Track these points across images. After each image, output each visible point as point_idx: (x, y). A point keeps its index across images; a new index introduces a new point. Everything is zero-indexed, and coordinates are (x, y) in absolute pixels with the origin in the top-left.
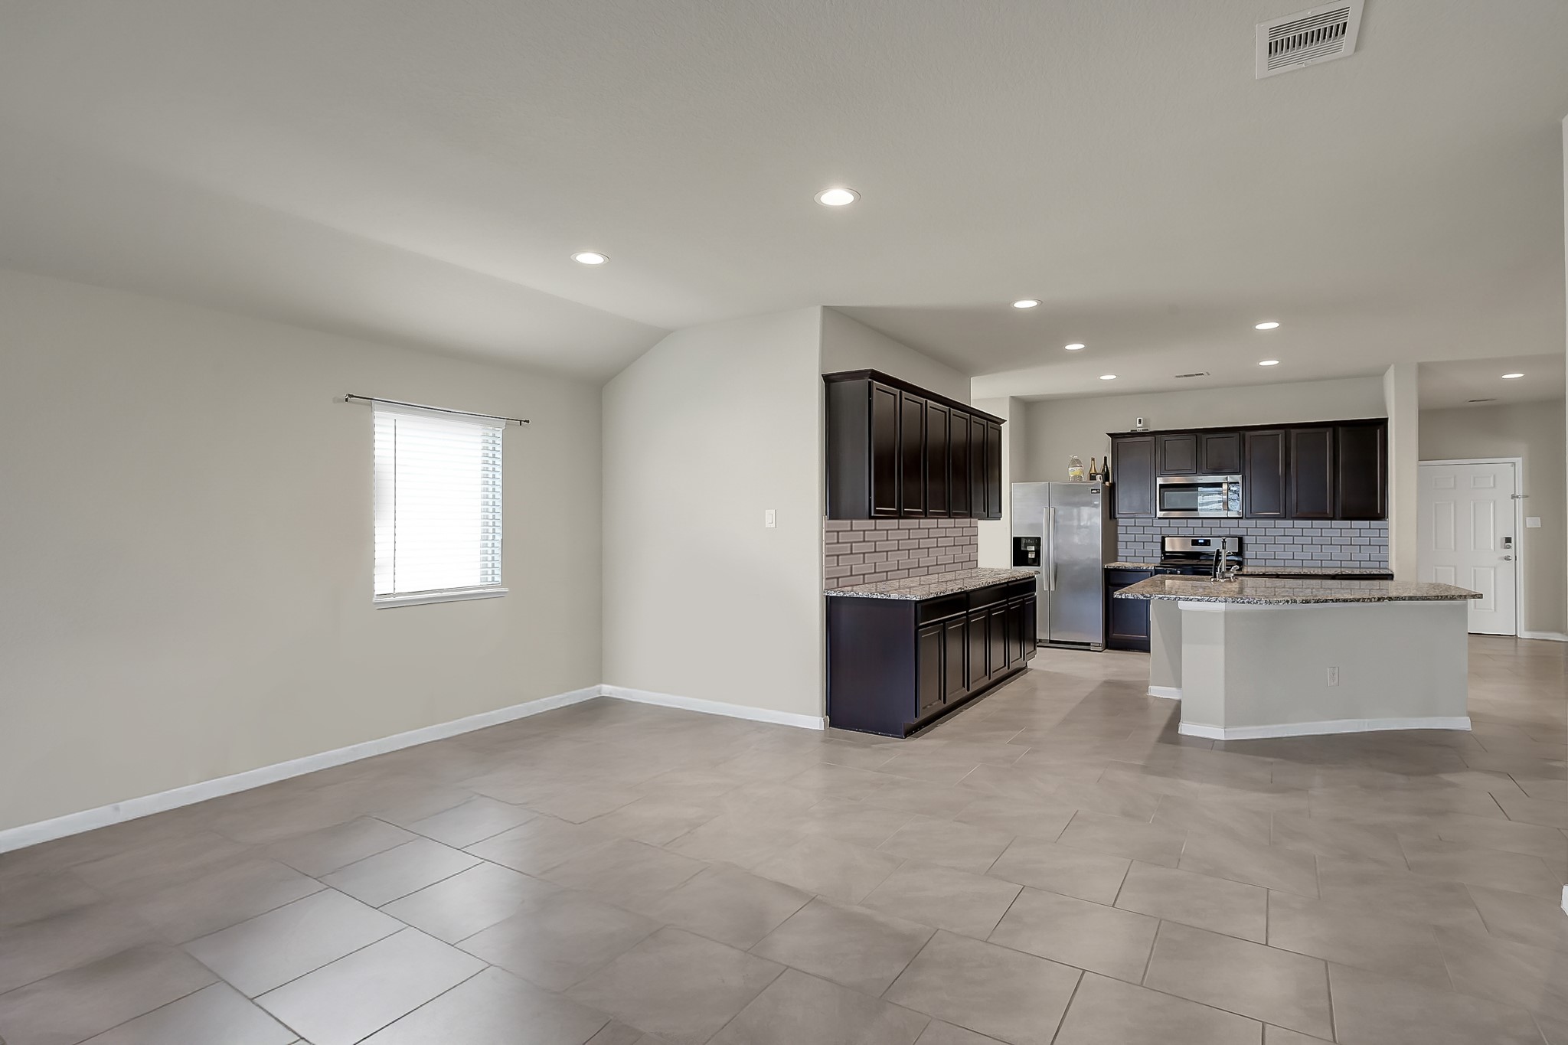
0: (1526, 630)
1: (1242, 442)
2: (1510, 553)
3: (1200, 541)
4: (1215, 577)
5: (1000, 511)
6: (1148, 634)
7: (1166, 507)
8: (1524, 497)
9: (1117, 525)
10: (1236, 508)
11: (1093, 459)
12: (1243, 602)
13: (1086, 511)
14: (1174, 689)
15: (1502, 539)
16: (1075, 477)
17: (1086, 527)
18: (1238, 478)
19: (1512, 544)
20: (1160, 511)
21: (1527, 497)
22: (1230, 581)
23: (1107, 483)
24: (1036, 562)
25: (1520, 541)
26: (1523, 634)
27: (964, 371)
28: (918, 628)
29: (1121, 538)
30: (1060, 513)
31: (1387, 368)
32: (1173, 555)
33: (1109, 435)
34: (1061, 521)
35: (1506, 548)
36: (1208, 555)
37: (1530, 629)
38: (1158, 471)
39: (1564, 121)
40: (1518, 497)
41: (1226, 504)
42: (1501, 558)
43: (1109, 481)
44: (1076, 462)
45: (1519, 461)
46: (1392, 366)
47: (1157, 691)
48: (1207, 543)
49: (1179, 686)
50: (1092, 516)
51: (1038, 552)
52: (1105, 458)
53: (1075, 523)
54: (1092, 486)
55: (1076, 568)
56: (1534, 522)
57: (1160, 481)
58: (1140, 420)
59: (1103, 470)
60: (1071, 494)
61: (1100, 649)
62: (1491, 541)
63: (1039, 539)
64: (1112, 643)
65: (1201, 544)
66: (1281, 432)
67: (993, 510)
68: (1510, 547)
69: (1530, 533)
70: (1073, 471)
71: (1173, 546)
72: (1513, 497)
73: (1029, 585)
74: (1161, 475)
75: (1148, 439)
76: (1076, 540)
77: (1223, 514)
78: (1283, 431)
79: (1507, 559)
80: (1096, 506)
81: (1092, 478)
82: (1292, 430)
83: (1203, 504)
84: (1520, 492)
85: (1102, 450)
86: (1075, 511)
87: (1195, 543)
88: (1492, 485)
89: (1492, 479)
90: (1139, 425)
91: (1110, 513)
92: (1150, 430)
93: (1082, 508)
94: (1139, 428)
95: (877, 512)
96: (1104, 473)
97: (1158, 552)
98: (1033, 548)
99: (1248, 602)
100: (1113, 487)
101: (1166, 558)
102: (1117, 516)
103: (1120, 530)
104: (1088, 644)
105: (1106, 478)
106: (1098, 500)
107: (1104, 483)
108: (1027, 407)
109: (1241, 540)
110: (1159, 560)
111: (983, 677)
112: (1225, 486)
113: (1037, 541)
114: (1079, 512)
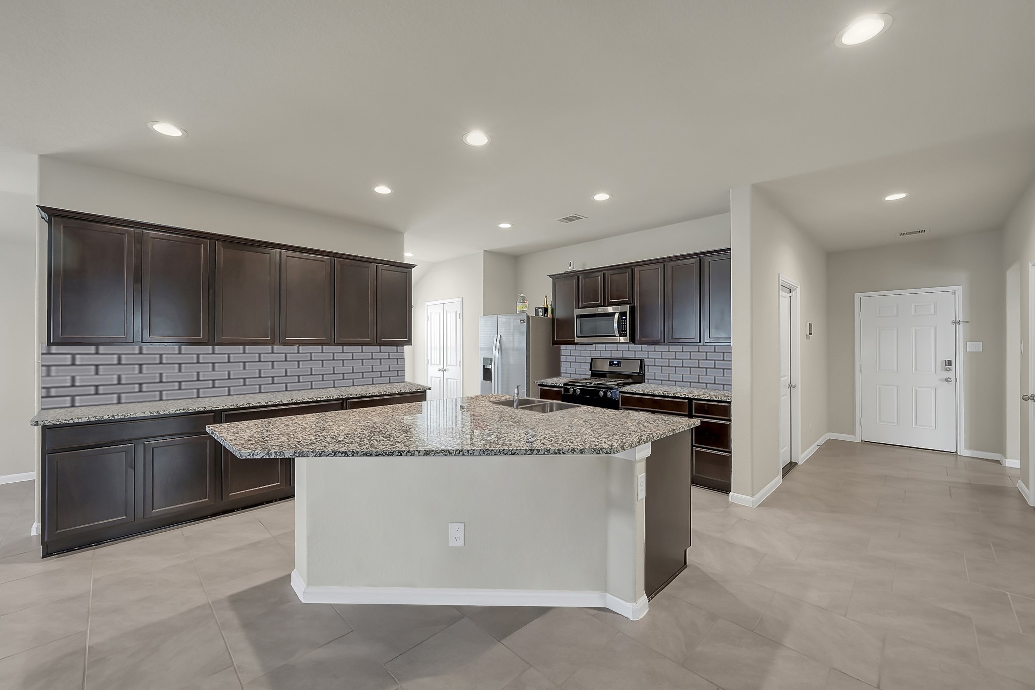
0: (966, 448)
2: (951, 375)
3: (615, 362)
8: (964, 322)
15: (942, 362)
16: (520, 311)
17: (517, 350)
19: (953, 367)
21: (967, 322)
25: (960, 364)
26: (964, 452)
30: (503, 339)
35: (946, 370)
37: (971, 447)
38: (577, 305)
40: (959, 322)
42: (941, 380)
44: (522, 299)
45: (959, 289)
48: (619, 364)
51: (491, 370)
53: (512, 347)
56: (976, 347)
57: (576, 312)
63: (492, 359)
68: (950, 370)
69: (972, 357)
70: (519, 307)
72: (954, 323)
79: (947, 380)
80: (523, 334)
84: (960, 318)
86: (511, 337)
87: (611, 364)
88: (933, 311)
89: (933, 306)
93: (516, 335)
106: (524, 329)
109: (642, 361)
112: (617, 316)
113: (491, 362)
114: (514, 338)
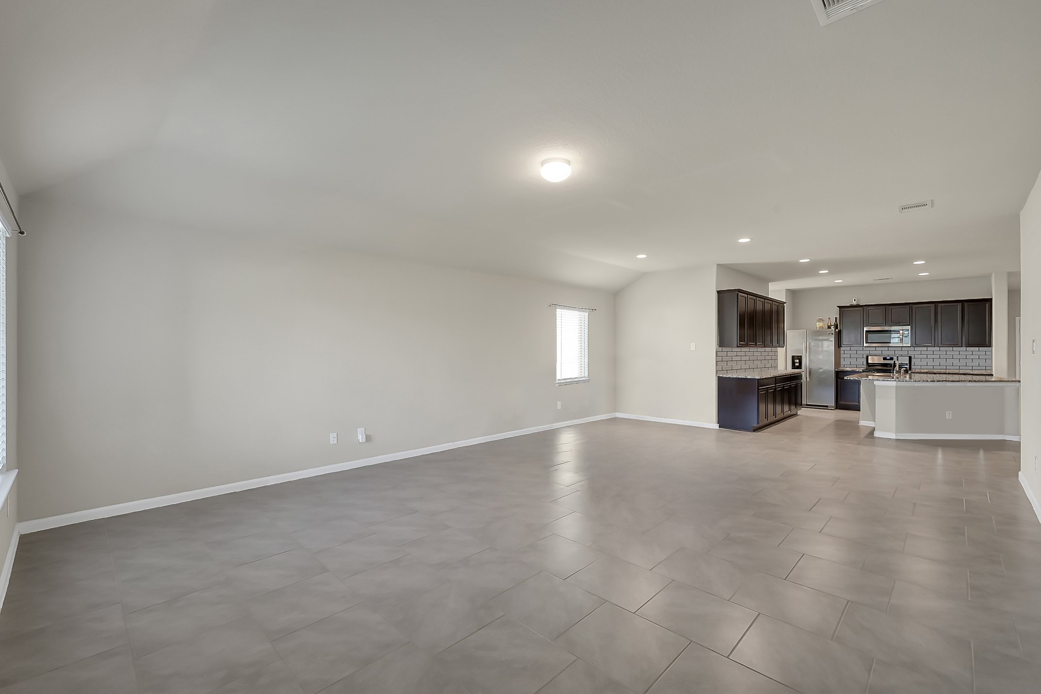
1: (911, 310)
4: (893, 373)
5: (785, 343)
6: (859, 402)
7: (869, 341)
9: (840, 350)
10: (907, 342)
11: (829, 318)
13: (826, 343)
14: (873, 422)
16: (820, 327)
18: (909, 327)
20: (866, 343)
23: (837, 330)
24: (800, 367)
27: (765, 280)
28: (758, 389)
29: (842, 356)
30: (812, 344)
31: (992, 274)
32: (873, 365)
33: (838, 307)
34: (813, 348)
36: (890, 365)
38: (865, 325)
39: (1021, 213)
41: (902, 340)
44: (821, 320)
46: (994, 274)
47: (862, 423)
48: (891, 359)
49: (874, 421)
50: (829, 345)
51: (800, 363)
52: (836, 318)
53: (820, 349)
54: (829, 331)
55: (821, 370)
57: (865, 329)
58: (855, 300)
59: (835, 323)
60: (818, 334)
61: (833, 408)
63: (801, 356)
64: (839, 406)
65: (888, 359)
66: (933, 305)
67: (781, 342)
70: (819, 325)
71: (873, 360)
73: (797, 377)
74: (867, 326)
75: (860, 308)
76: (821, 357)
77: (901, 345)
78: (934, 305)
80: (831, 341)
81: (829, 327)
82: (939, 304)
85: (835, 314)
86: (820, 343)
87: (885, 359)
90: (854, 302)
91: (839, 344)
92: (860, 304)
93: (824, 342)
94: (854, 303)
95: (740, 344)
96: (835, 325)
97: (865, 363)
98: (798, 361)
100: (840, 332)
101: (869, 366)
102: (842, 345)
103: (842, 352)
104: (827, 406)
105: (836, 327)
106: (832, 338)
107: (835, 330)
108: (793, 293)
109: (910, 358)
110: (865, 366)
111: (781, 413)
113: (800, 358)
114: (822, 344)
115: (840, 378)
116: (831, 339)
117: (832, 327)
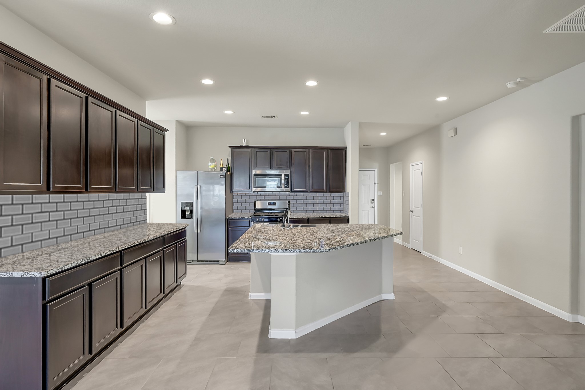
1: (291, 154)
2: (373, 205)
3: (272, 203)
5: (164, 187)
7: (256, 186)
11: (222, 160)
12: (310, 252)
13: (217, 187)
14: (263, 294)
15: (371, 200)
16: (212, 168)
17: (217, 196)
18: (289, 172)
19: (374, 202)
20: (254, 188)
21: (378, 183)
22: (292, 228)
23: (228, 173)
24: (190, 216)
25: (376, 200)
30: (204, 188)
31: (348, 123)
32: (261, 210)
33: (230, 147)
34: (204, 193)
35: (372, 203)
38: (253, 167)
40: (376, 183)
42: (370, 207)
43: (229, 172)
44: (212, 160)
45: (376, 170)
48: (274, 204)
49: (269, 292)
50: (220, 190)
51: (191, 212)
52: (228, 159)
53: (212, 193)
54: (220, 174)
56: (381, 193)
57: (254, 172)
58: (245, 140)
59: (227, 166)
60: (210, 178)
61: (224, 263)
62: (368, 201)
63: (192, 203)
64: (229, 259)
65: (272, 205)
66: (306, 151)
69: (379, 197)
70: (211, 165)
71: (259, 205)
72: (374, 183)
74: (255, 169)
75: (249, 150)
76: (211, 203)
79: (372, 207)
80: (222, 185)
81: (221, 169)
82: (310, 150)
83: (268, 185)
85: (226, 155)
86: (211, 187)
87: (269, 204)
88: (368, 179)
89: (368, 176)
90: (244, 143)
91: (230, 188)
92: (249, 146)
93: (215, 186)
94: (244, 144)
96: (227, 167)
97: (253, 209)
98: (189, 209)
99: (313, 251)
100: (231, 174)
101: (257, 211)
102: (234, 190)
104: (219, 261)
105: (228, 170)
106: (224, 182)
109: (289, 202)
110: (253, 212)
111: (141, 309)
112: (283, 176)
113: (191, 204)
114: (214, 188)
115: (231, 227)
116: (222, 183)
117: (224, 169)
